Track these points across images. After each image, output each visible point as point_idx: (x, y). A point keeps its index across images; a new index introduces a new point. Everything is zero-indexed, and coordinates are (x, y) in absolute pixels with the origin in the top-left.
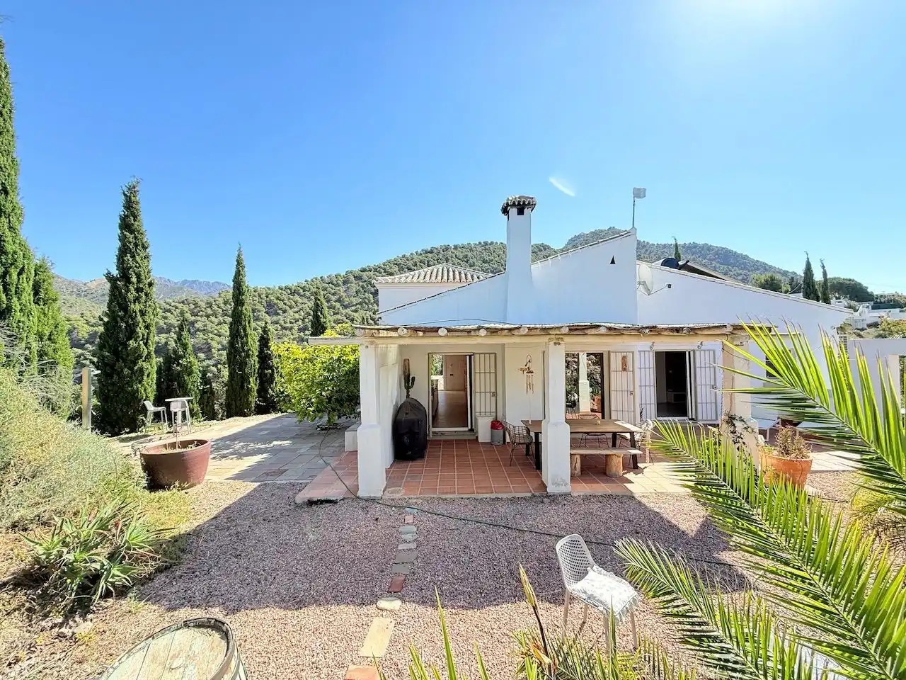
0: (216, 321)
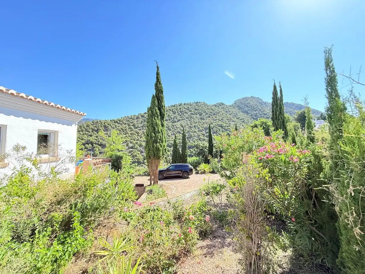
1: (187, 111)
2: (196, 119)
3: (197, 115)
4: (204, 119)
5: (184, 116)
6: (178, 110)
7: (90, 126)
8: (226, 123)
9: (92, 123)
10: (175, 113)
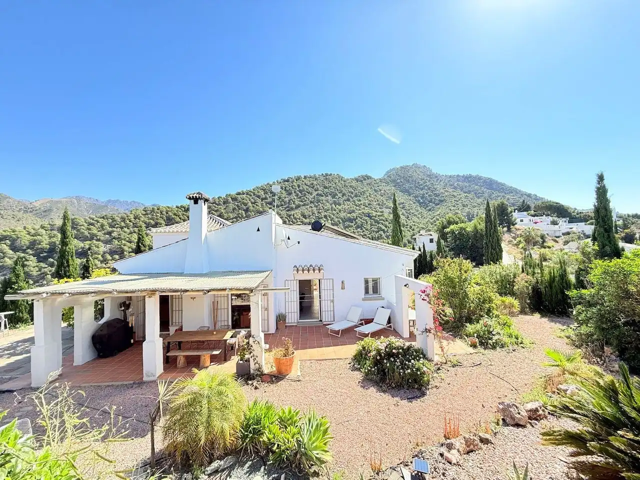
1: (310, 190)
2: (327, 204)
3: (327, 196)
4: (340, 205)
5: (306, 198)
6: (296, 189)
7: (140, 217)
8: (376, 211)
9: (144, 213)
10: (290, 194)
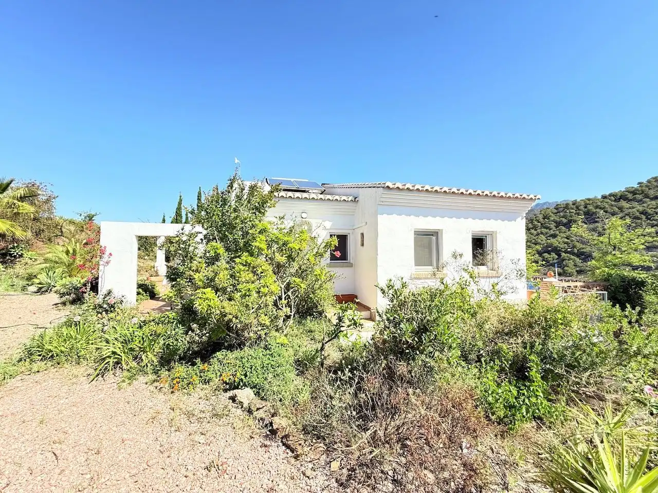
0: (535, 232)
